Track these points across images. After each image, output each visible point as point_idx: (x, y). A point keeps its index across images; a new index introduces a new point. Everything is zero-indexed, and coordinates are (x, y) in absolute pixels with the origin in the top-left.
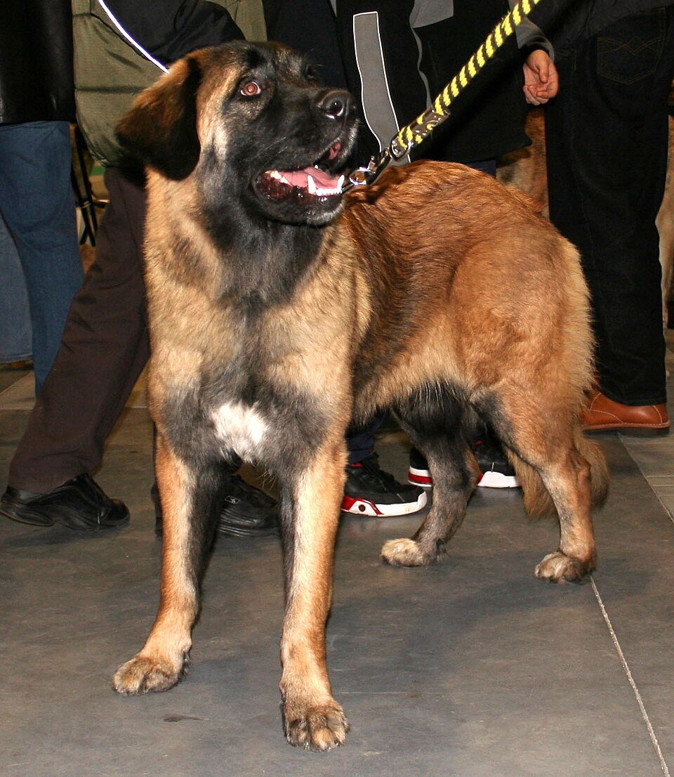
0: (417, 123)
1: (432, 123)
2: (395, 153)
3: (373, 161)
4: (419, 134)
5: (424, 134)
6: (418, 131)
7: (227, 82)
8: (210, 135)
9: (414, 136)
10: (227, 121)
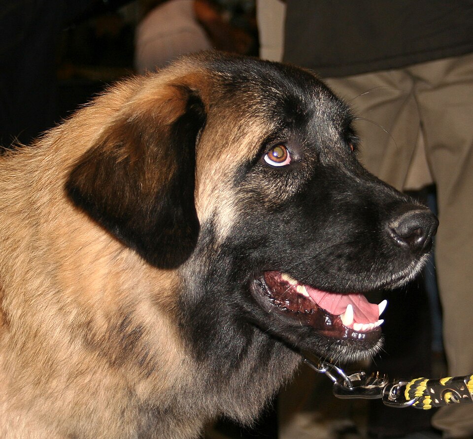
0: (439, 381)
1: (454, 394)
2: (391, 393)
3: (361, 377)
4: (433, 398)
5: (437, 401)
6: (432, 391)
7: (246, 141)
8: (211, 208)
9: (425, 393)
10: (241, 195)
